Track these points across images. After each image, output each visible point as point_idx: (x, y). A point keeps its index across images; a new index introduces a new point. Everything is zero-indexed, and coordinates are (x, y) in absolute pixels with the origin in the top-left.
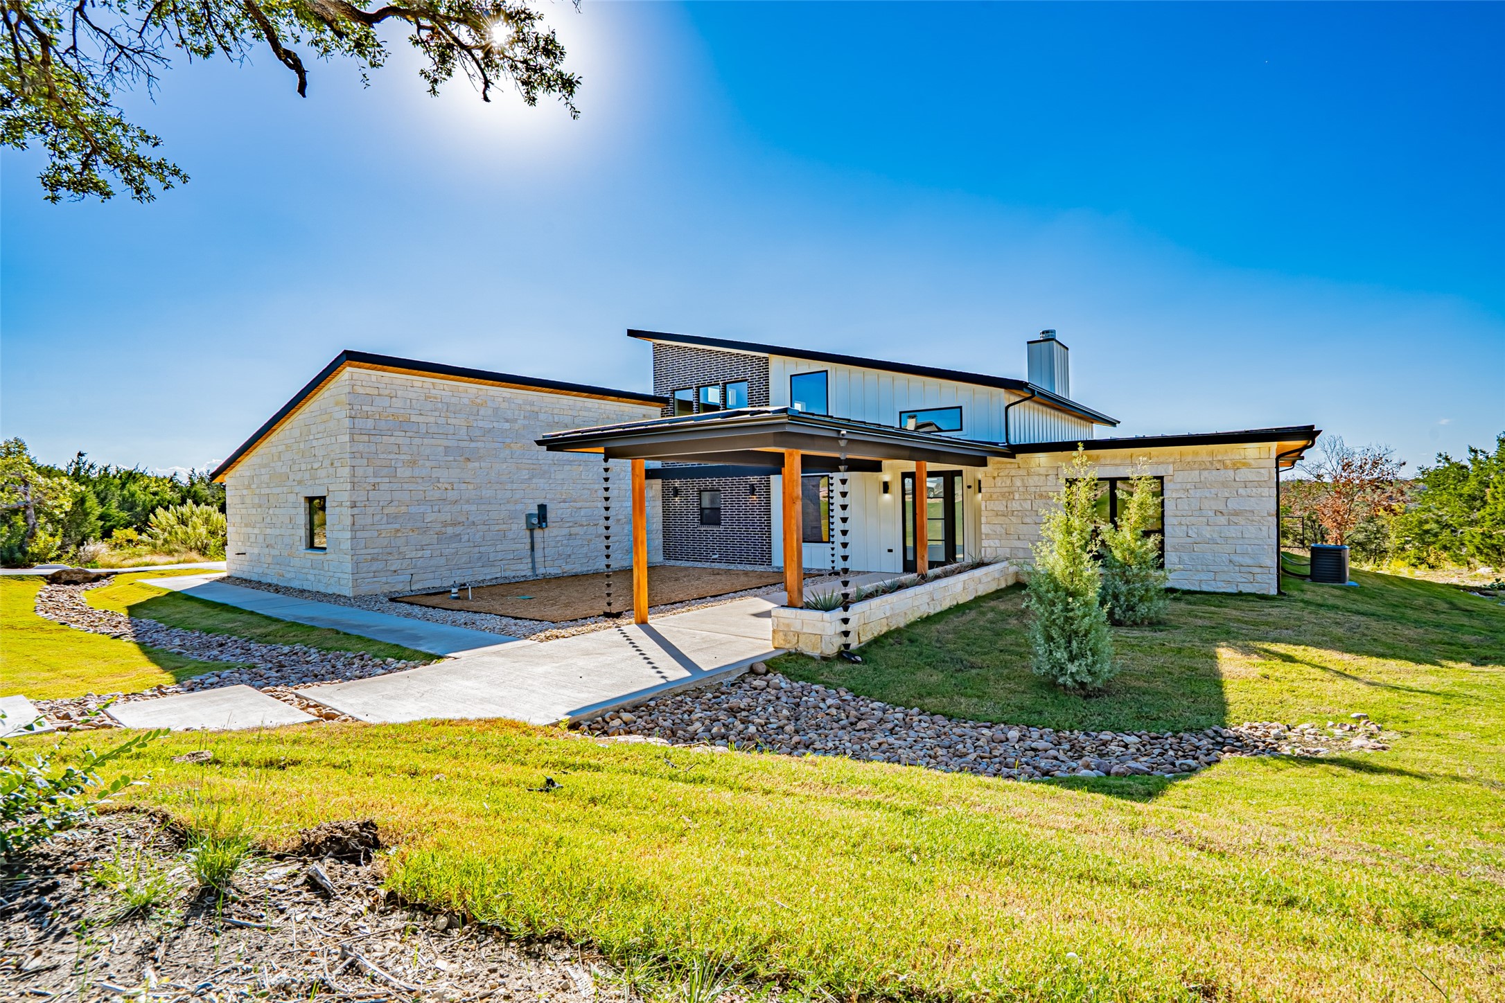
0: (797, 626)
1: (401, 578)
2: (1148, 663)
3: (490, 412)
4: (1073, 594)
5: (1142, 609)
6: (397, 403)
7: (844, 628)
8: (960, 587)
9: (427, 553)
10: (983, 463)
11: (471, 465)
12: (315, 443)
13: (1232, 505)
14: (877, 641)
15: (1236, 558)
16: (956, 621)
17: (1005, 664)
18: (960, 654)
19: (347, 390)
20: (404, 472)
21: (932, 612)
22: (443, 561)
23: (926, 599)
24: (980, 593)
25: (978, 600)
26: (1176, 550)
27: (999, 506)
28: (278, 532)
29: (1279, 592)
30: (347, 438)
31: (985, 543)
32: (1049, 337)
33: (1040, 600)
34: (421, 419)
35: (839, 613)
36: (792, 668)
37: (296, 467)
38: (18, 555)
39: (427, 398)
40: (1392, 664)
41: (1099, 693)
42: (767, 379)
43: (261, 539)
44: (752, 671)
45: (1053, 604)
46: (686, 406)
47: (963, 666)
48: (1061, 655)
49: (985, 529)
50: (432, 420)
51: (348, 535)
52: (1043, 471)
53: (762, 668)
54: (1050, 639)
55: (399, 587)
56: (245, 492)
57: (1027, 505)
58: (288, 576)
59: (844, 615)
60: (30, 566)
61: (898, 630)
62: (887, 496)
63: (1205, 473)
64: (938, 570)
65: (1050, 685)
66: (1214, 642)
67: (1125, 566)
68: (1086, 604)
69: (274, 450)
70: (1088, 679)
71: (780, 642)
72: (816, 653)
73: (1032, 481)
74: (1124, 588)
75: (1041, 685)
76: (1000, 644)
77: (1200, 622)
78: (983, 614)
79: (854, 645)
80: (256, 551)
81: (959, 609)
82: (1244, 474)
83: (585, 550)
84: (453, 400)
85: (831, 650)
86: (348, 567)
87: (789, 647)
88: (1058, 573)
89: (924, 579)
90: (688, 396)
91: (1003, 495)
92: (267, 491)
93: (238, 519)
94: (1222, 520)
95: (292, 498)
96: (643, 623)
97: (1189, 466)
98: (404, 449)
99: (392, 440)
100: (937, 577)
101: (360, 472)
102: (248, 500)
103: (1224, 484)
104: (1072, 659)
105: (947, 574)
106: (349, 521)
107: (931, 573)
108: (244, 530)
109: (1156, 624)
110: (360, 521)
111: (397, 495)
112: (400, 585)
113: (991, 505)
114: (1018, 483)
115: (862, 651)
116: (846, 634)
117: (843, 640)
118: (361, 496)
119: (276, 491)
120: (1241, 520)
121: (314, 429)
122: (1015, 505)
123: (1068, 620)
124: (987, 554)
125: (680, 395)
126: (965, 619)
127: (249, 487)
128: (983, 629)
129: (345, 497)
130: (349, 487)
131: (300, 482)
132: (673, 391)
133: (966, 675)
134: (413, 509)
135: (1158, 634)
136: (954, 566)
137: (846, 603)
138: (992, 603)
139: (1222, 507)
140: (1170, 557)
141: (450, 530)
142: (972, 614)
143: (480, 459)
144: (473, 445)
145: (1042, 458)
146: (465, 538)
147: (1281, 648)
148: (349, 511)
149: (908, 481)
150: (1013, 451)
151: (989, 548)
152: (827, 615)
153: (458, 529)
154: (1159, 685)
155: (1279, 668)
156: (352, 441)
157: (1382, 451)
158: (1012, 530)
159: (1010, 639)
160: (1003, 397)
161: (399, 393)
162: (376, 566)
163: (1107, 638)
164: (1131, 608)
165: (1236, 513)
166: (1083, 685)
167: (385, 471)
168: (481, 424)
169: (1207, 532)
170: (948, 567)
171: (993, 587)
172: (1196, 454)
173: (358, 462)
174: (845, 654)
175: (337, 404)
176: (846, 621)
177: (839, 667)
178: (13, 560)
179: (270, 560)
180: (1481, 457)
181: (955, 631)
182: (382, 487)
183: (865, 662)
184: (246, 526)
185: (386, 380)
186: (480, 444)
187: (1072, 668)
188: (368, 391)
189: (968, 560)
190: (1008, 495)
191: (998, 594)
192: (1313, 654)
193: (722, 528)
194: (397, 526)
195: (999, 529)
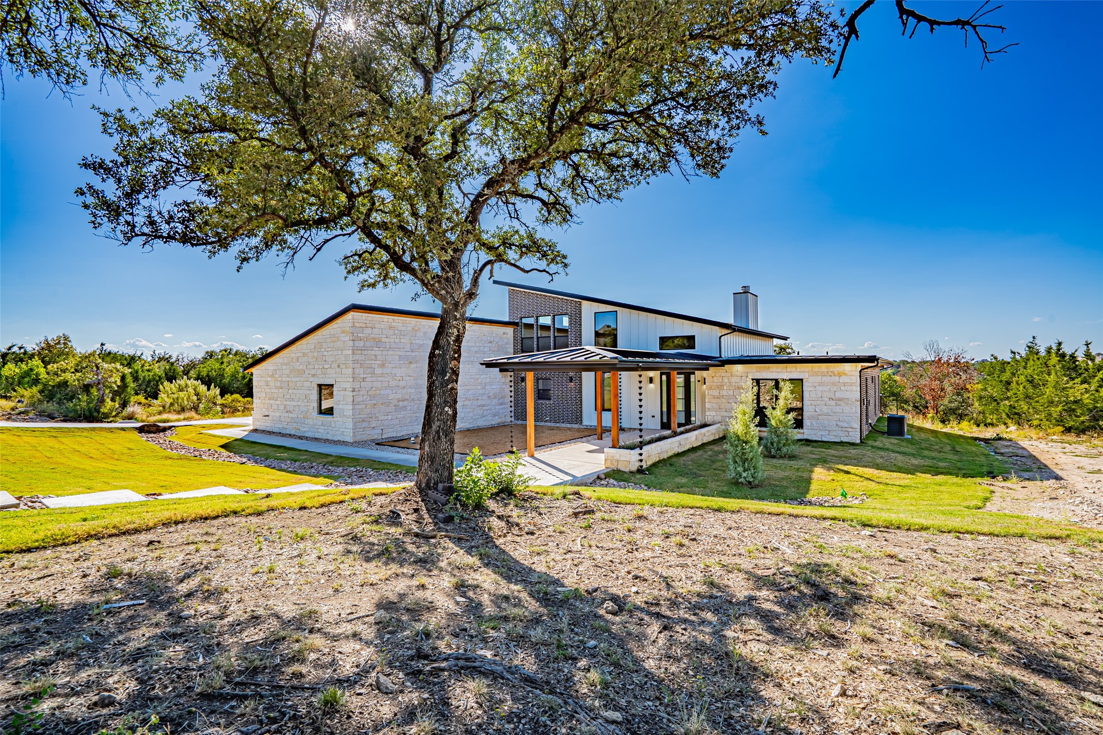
0: (617, 457)
1: (376, 431)
2: (782, 474)
3: (422, 334)
4: (746, 443)
5: (784, 450)
6: (375, 331)
7: (640, 458)
8: (694, 438)
9: (390, 417)
10: (707, 369)
11: (412, 366)
12: (325, 353)
13: (838, 395)
14: (655, 465)
15: (840, 424)
16: (692, 456)
17: (716, 475)
18: (695, 470)
19: (351, 325)
20: (378, 371)
21: (680, 451)
22: (397, 422)
23: (677, 444)
24: (705, 441)
25: (703, 445)
26: (809, 419)
27: (716, 393)
28: (296, 403)
29: (861, 442)
30: (350, 352)
31: (707, 413)
32: (746, 291)
33: (732, 445)
34: (387, 340)
35: (638, 451)
36: (616, 476)
37: (311, 367)
38: (95, 414)
39: (390, 327)
40: (895, 474)
41: (757, 486)
42: (580, 314)
43: (282, 407)
44: (599, 478)
45: (737, 446)
46: (530, 326)
47: (696, 476)
48: (740, 469)
49: (707, 405)
50: (392, 340)
51: (351, 407)
52: (739, 374)
53: (603, 476)
54: (735, 462)
55: (375, 437)
56: (269, 379)
57: (731, 393)
58: (304, 429)
59: (640, 452)
60: (101, 422)
61: (664, 460)
62: (652, 385)
63: (824, 378)
64: (682, 429)
65: (736, 483)
66: (815, 465)
67: (777, 428)
68: (751, 447)
69: (293, 355)
70: (751, 480)
71: (609, 465)
72: (627, 470)
73: (733, 380)
74: (776, 440)
75: (732, 483)
76: (714, 466)
77: (814, 456)
78: (706, 452)
79: (644, 467)
80: (278, 414)
81: (693, 450)
82: (844, 379)
83: (471, 414)
84: (404, 328)
85: (634, 468)
86: (351, 426)
87: (614, 467)
88: (739, 433)
89: (675, 434)
90: (531, 321)
91: (718, 387)
92: (287, 379)
93: (263, 395)
94: (833, 403)
95: (307, 384)
96: (532, 456)
97: (816, 374)
98: (379, 357)
99: (373, 352)
100: (682, 433)
101: (357, 371)
102: (272, 384)
103: (834, 384)
104: (744, 471)
105: (687, 431)
106: (351, 400)
107: (679, 430)
108: (267, 401)
109: (792, 457)
110: (357, 399)
111: (375, 384)
112: (376, 435)
113: (711, 392)
114: (726, 380)
115: (648, 469)
116: (641, 461)
117: (640, 464)
118: (357, 385)
119: (293, 379)
120: (842, 403)
121: (325, 345)
122: (724, 393)
123: (743, 454)
124: (709, 420)
125: (525, 321)
126: (696, 454)
127: (272, 376)
128: (706, 459)
129: (348, 386)
130: (351, 380)
131: (313, 376)
132: (521, 318)
133: (698, 479)
134: (383, 392)
135: (792, 462)
136: (691, 426)
137: (641, 445)
138: (711, 447)
139: (833, 397)
140: (806, 422)
141: (401, 404)
142: (700, 453)
143: (417, 362)
144: (413, 354)
145: (739, 368)
146: (409, 408)
147: (846, 468)
148: (351, 394)
149: (664, 377)
150: (724, 363)
151: (710, 416)
152: (632, 452)
153: (406, 403)
154: (785, 483)
155: (841, 476)
156: (353, 354)
157: (960, 351)
158: (723, 406)
159: (719, 464)
160: (718, 331)
161: (376, 326)
162: (365, 424)
163: (761, 462)
164: (779, 449)
165: (840, 400)
166: (750, 483)
167: (369, 371)
168: (417, 342)
169: (825, 409)
170: (687, 427)
171: (712, 438)
172: (820, 367)
173: (356, 366)
174: (640, 471)
175: (343, 332)
176: (641, 454)
177: (638, 476)
178: (93, 417)
179: (289, 420)
180: (1018, 357)
181: (692, 460)
182: (367, 379)
183: (650, 474)
184: (270, 399)
185: (370, 319)
186: (416, 354)
187: (744, 475)
188: (361, 325)
189: (698, 423)
190: (720, 387)
191: (714, 442)
192: (861, 470)
193: (552, 402)
194: (375, 402)
195: (715, 406)
